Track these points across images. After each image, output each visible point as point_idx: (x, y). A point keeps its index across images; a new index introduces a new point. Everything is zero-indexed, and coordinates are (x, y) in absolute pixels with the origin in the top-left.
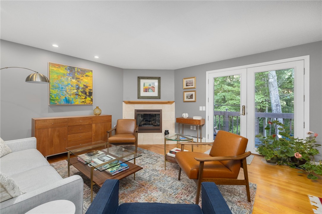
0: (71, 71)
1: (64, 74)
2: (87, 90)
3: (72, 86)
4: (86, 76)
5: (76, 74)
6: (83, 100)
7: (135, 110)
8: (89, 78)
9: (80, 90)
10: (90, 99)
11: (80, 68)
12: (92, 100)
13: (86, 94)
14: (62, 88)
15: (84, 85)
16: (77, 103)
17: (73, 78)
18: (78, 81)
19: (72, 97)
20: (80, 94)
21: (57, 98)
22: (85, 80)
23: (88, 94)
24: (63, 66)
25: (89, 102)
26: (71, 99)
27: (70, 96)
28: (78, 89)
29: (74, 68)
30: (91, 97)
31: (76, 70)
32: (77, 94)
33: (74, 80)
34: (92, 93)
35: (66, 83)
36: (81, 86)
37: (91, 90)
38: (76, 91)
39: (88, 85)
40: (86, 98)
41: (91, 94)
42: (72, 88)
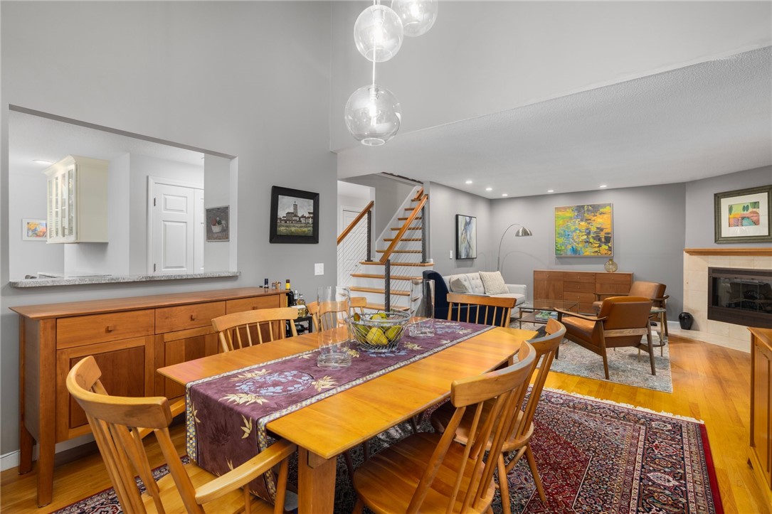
0: (579, 212)
1: (571, 218)
2: (602, 235)
3: (581, 231)
4: (601, 214)
5: (586, 215)
6: (596, 249)
7: (709, 268)
8: (605, 216)
9: (592, 235)
10: (607, 247)
11: (591, 206)
12: (610, 249)
13: (600, 240)
14: (568, 235)
15: (598, 228)
16: (587, 253)
17: (582, 220)
18: (589, 223)
19: (580, 245)
20: (592, 240)
21: (563, 248)
22: (600, 221)
23: (603, 240)
24: (569, 208)
25: (606, 252)
26: (579, 249)
27: (578, 244)
28: (588, 234)
29: (583, 207)
30: (609, 244)
31: (586, 209)
32: (587, 242)
33: (583, 223)
34: (611, 237)
35: (573, 228)
36: (593, 229)
37: (608, 233)
38: (585, 237)
39: (602, 227)
40: (600, 246)
41: (608, 240)
42: (581, 234)
